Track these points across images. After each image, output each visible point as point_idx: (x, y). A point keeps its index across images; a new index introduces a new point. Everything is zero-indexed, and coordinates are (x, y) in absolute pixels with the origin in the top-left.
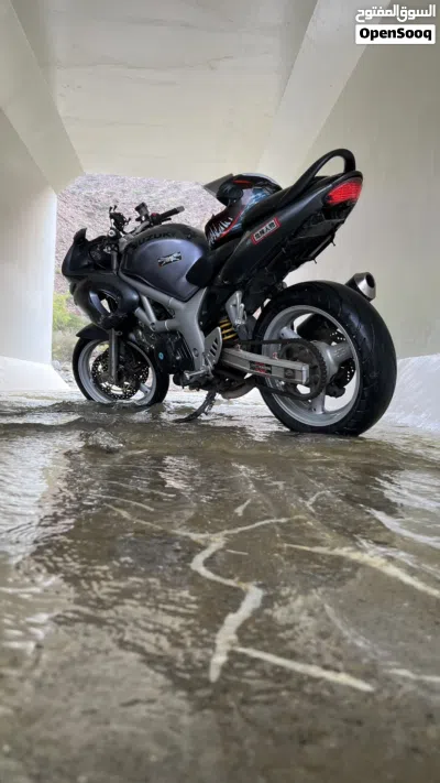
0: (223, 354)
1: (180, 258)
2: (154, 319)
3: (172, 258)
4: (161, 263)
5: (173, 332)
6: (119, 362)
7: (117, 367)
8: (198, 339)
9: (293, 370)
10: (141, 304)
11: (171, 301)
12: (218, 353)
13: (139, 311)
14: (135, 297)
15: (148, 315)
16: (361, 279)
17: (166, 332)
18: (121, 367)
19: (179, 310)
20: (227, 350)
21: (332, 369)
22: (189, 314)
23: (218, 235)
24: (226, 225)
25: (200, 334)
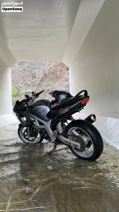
0: (57, 137)
1: (44, 111)
2: (39, 125)
3: (42, 111)
4: (39, 112)
5: (44, 129)
6: (30, 132)
7: (30, 134)
8: (51, 132)
9: (76, 145)
10: (35, 121)
11: (43, 121)
12: (56, 136)
13: (34, 122)
14: (33, 119)
15: (37, 124)
16: (92, 116)
17: (42, 129)
18: (31, 133)
19: (45, 124)
20: (59, 136)
21: (86, 143)
22: (48, 125)
23: (54, 106)
24: (56, 104)
25: (51, 131)
